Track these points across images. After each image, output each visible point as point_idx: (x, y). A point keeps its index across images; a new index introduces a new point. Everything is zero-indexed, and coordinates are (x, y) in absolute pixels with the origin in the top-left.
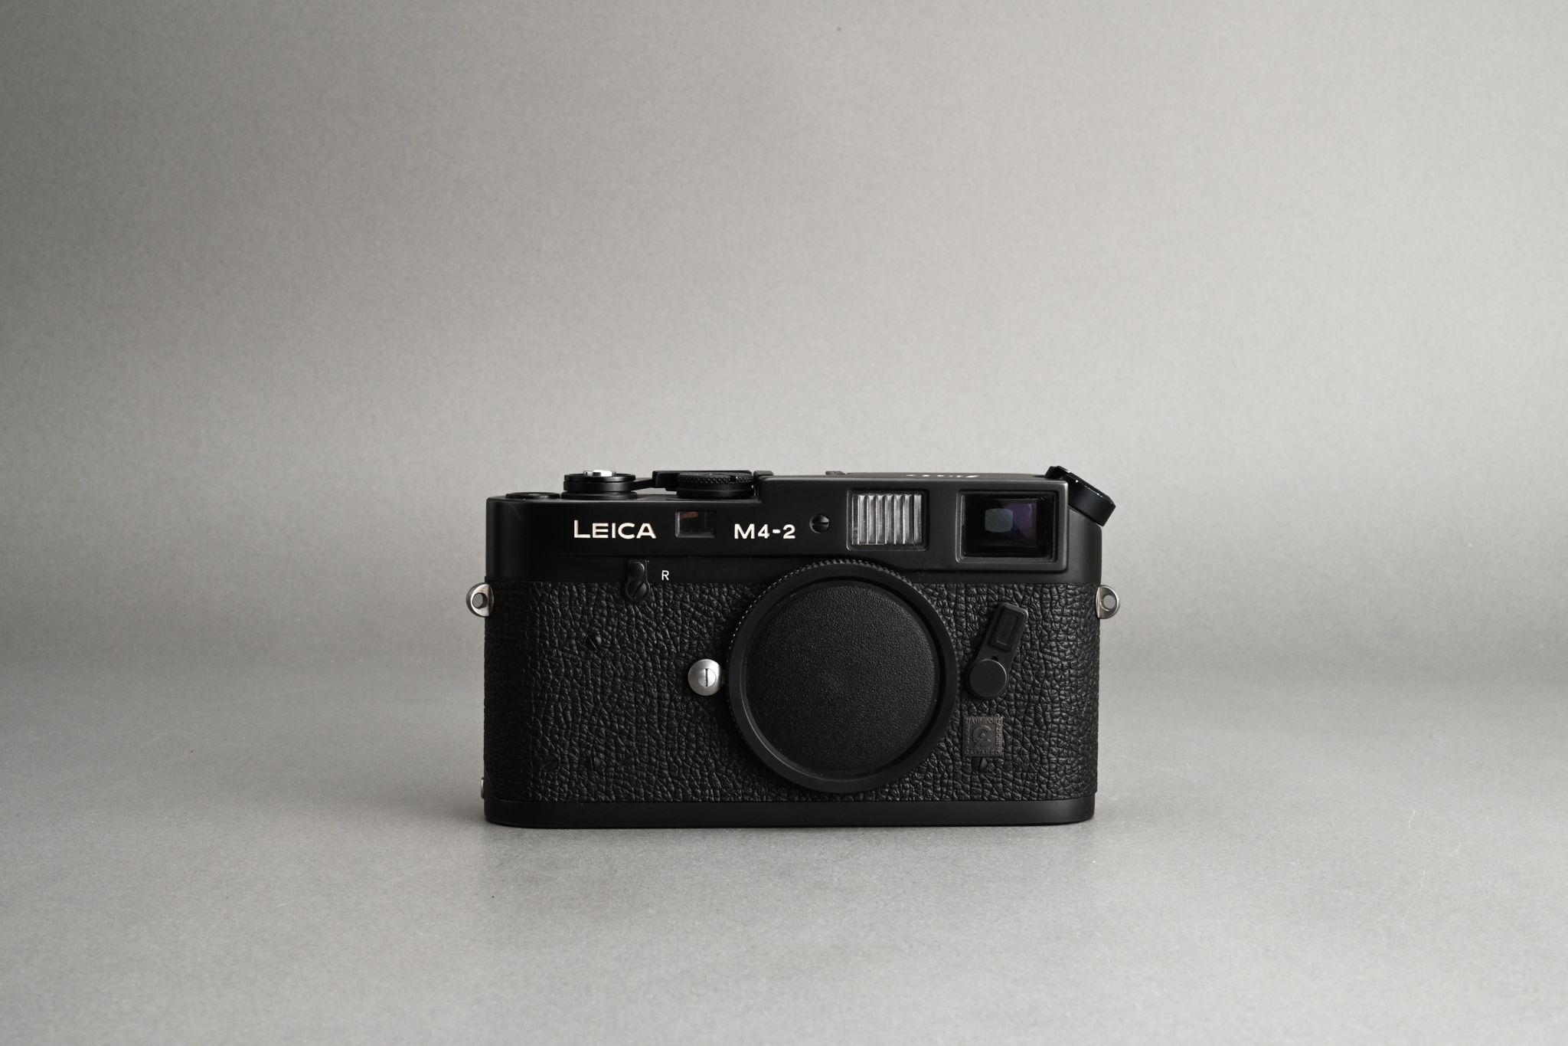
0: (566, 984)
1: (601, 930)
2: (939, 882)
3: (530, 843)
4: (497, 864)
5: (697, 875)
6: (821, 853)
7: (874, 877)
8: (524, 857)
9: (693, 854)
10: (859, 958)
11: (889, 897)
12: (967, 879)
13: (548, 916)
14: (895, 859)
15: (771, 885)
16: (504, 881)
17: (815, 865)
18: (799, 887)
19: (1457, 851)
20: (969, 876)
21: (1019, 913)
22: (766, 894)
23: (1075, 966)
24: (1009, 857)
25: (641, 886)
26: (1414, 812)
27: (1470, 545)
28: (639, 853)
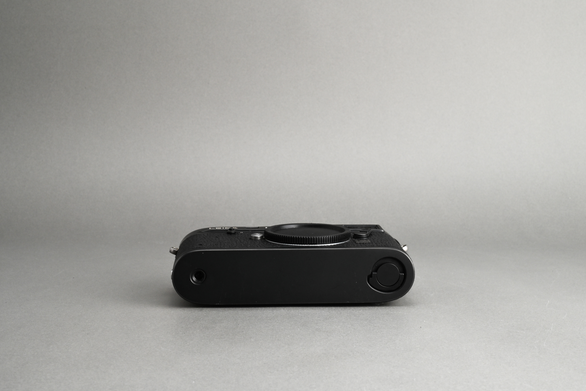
0: (219, 368)
1: (233, 347)
2: (364, 329)
3: (205, 313)
4: (192, 322)
5: (270, 326)
6: (318, 317)
7: (339, 327)
8: (203, 319)
9: (269, 317)
10: (333, 358)
11: (345, 335)
12: (375, 328)
13: (212, 342)
14: (347, 320)
15: (299, 330)
16: (195, 328)
17: (316, 322)
18: (310, 330)
19: (565, 316)
20: (376, 327)
21: (395, 341)
22: (297, 333)
23: (417, 361)
24: (391, 319)
25: (248, 330)
26: (549, 301)
27: (570, 198)
28: (247, 317)
